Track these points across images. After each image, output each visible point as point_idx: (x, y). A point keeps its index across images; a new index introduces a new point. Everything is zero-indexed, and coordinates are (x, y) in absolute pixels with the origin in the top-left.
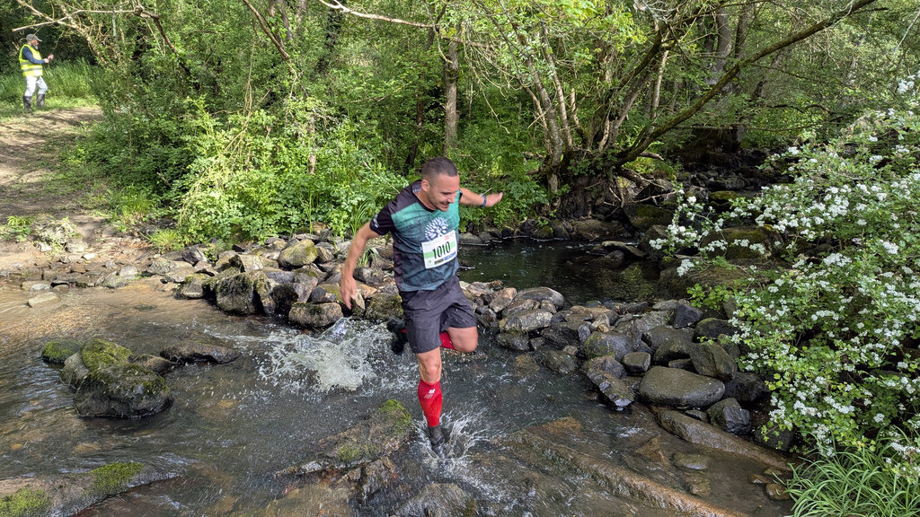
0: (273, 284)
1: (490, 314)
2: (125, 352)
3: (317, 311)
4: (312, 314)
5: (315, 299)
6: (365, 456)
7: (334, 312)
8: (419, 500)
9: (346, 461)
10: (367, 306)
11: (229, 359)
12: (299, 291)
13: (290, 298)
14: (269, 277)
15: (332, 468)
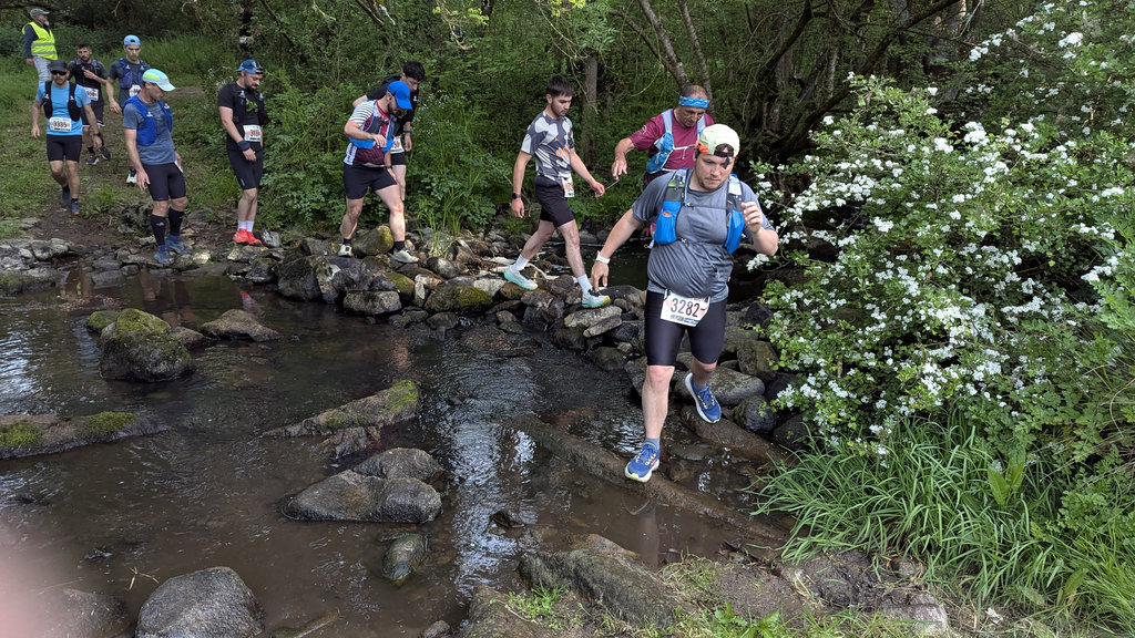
0: (336, 270)
1: (555, 309)
2: (162, 324)
3: (370, 297)
4: (367, 300)
5: (374, 287)
6: (353, 424)
7: (390, 301)
8: (378, 459)
9: (333, 428)
10: (427, 296)
11: (267, 338)
12: (355, 276)
13: (348, 285)
14: (332, 262)
15: (318, 434)
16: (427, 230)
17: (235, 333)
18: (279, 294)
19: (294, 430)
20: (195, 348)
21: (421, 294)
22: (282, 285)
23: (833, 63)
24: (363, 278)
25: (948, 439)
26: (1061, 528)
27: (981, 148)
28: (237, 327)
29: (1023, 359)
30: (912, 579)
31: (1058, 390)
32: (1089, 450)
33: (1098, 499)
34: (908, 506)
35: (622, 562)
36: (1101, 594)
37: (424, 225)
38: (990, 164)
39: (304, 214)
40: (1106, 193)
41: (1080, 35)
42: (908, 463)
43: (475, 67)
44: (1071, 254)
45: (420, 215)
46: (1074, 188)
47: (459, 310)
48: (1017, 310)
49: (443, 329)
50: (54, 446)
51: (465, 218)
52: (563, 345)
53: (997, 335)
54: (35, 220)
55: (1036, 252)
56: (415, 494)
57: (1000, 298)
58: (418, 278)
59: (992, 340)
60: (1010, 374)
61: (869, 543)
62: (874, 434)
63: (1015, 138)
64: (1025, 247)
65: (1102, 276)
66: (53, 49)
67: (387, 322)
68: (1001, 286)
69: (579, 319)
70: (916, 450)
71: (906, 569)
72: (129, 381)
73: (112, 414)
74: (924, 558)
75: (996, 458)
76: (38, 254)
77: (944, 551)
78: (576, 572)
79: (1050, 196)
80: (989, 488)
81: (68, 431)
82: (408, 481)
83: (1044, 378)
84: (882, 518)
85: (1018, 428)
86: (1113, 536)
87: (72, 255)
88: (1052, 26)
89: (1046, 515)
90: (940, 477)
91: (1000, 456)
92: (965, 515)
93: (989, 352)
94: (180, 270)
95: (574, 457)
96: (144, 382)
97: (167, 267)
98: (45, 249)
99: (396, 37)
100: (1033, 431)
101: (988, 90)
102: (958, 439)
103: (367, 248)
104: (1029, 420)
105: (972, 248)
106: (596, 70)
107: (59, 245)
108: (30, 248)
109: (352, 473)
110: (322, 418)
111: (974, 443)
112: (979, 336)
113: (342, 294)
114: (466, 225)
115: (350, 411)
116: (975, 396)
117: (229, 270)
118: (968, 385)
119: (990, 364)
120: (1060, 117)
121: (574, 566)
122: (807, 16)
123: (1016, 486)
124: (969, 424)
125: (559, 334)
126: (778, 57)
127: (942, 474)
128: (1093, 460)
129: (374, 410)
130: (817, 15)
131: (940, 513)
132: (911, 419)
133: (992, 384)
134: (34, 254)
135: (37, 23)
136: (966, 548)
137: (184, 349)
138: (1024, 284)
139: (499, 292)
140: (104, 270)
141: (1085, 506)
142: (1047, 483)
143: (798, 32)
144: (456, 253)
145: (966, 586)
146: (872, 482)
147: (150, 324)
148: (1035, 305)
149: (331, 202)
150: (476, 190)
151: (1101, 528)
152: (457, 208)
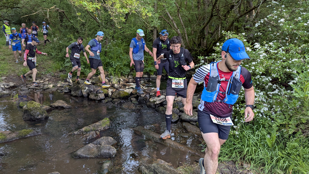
0: (87, 88)
1: (147, 97)
2: (39, 105)
3: (96, 95)
4: (95, 96)
5: (97, 92)
6: (92, 131)
7: (102, 96)
8: (99, 140)
9: (86, 132)
10: (112, 94)
11: (68, 107)
12: (92, 90)
13: (90, 92)
14: (86, 86)
15: (82, 134)
16: (112, 76)
17: (59, 107)
18: (71, 95)
19: (76, 133)
20: (49, 111)
21: (110, 94)
22: (72, 93)
23: (220, 28)
24: (94, 90)
25: (255, 129)
26: (287, 153)
27: (259, 50)
28: (60, 105)
29: (274, 106)
30: (247, 168)
31: (284, 115)
32: (293, 131)
33: (296, 144)
34: (245, 148)
35: (167, 166)
36: (299, 171)
37: (111, 75)
38: (261, 54)
40: (293, 60)
41: (284, 19)
42: (244, 136)
43: (123, 32)
44: (285, 77)
45: (110, 72)
46: (285, 59)
47: (121, 98)
48: (272, 93)
49: (116, 103)
50: (10, 140)
51: (122, 73)
52: (149, 107)
53: (267, 100)
54: (5, 77)
55: (275, 77)
56: (109, 149)
57: (267, 90)
58: (109, 89)
59: (265, 102)
60: (271, 110)
61: (235, 159)
62: (235, 128)
63: (268, 46)
64: (272, 76)
65: (294, 83)
66: (10, 31)
67: (101, 102)
68: (267, 87)
69: (153, 99)
70: (246, 132)
71: (245, 166)
72: (30, 121)
73: (26, 130)
74: (250, 162)
75: (268, 134)
76: (6, 87)
77: (255, 160)
78: (154, 170)
79: (278, 62)
80: (267, 142)
81: (14, 135)
82: (107, 146)
83: (280, 111)
84: (238, 152)
85: (273, 125)
86: (301, 155)
87: (15, 87)
88: (276, 17)
89: (282, 149)
90: (253, 140)
91: (269, 133)
92: (260, 150)
93: (265, 105)
94: (44, 90)
95: (153, 138)
96: (35, 121)
97: (41, 89)
98: (8, 85)
99: (102, 25)
100: (277, 126)
101: (261, 34)
102: (257, 129)
103: (96, 81)
104: (276, 123)
105: (258, 76)
106: (156, 32)
107: (12, 84)
108: (4, 85)
109: (92, 144)
110: (83, 129)
111: (262, 130)
112: (262, 100)
113: (89, 95)
114: (122, 74)
115: (91, 127)
116: (262, 117)
117: (58, 89)
118: (259, 114)
119: (265, 108)
120: (280, 41)
121: (153, 168)
122: (212, 16)
123: (274, 141)
124: (260, 125)
125: (148, 103)
126: (205, 27)
127: (254, 139)
128: (294, 133)
129: (98, 126)
130: (215, 16)
131: (253, 149)
132: (244, 124)
133: (266, 114)
134: (5, 87)
135: (6, 25)
136: (261, 159)
137: (46, 111)
138: (273, 86)
139: (131, 92)
140: (24, 90)
141: (293, 146)
142: (282, 140)
143: (210, 20)
144: (120, 82)
145: (262, 170)
146: (235, 142)
147: (36, 105)
148: (276, 91)
149: (85, 70)
150: (125, 65)
151: (298, 152)
152: (120, 70)
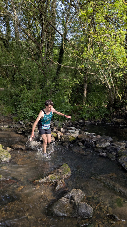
8: (70, 193)
9: (52, 180)
10: (61, 138)
15: (48, 182)
21: (59, 137)
28: (20, 147)
39: (28, 117)
47: (69, 142)
49: (67, 147)
58: (58, 133)
109: (64, 198)
110: (49, 177)
115: (55, 174)
125: (95, 149)
129: (61, 174)
139: (77, 137)
144: (63, 126)
